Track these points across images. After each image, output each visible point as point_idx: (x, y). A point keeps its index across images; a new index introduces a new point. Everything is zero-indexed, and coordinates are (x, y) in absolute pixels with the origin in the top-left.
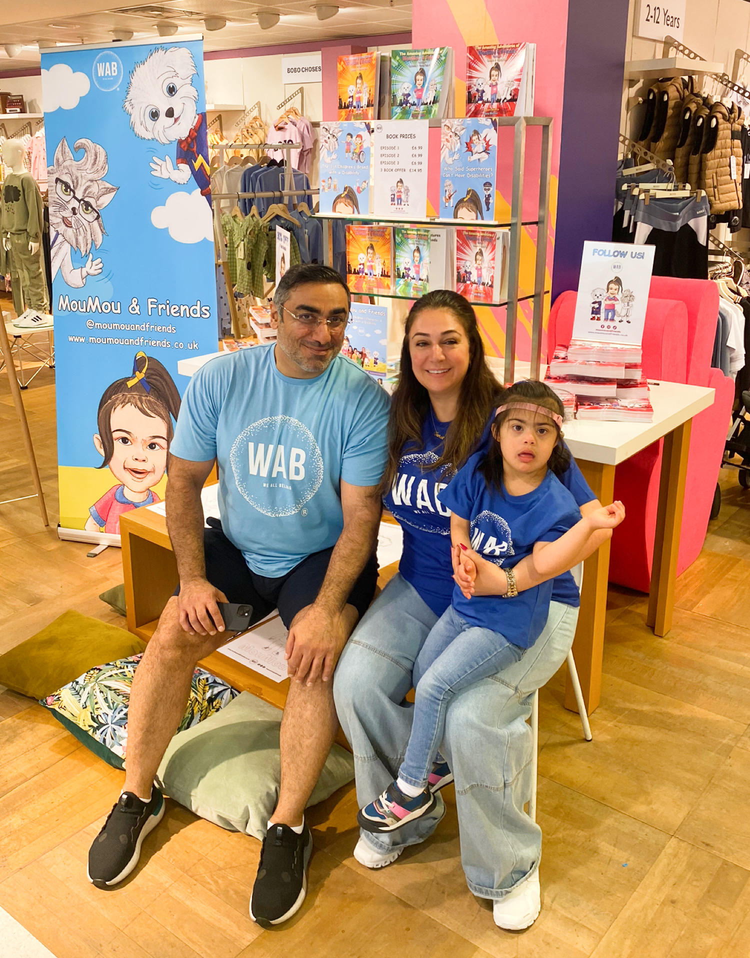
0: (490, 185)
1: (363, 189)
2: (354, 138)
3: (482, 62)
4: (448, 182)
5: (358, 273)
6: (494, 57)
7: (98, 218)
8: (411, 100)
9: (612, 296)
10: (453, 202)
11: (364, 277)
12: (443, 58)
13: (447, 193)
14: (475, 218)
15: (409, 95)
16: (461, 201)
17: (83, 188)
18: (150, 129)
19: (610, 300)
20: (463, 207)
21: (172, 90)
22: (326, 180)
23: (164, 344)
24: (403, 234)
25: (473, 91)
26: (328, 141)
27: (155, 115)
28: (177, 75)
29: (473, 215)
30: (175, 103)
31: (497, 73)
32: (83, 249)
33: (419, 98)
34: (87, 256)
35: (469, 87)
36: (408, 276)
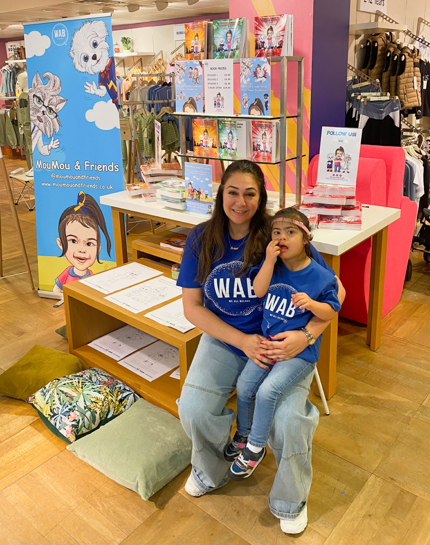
0: (267, 95)
1: (199, 99)
2: (193, 70)
3: (263, 26)
4: (245, 94)
5: (200, 146)
6: (270, 23)
7: (56, 117)
8: (225, 48)
9: (338, 158)
10: (247, 106)
11: (203, 148)
12: (241, 24)
13: (245, 100)
14: (260, 114)
15: (223, 45)
16: (252, 105)
17: (48, 100)
18: (84, 66)
19: (338, 160)
20: (253, 108)
21: (95, 45)
22: (179, 94)
23: (94, 186)
24: (222, 124)
25: (259, 42)
26: (179, 71)
27: (86, 59)
28: (97, 36)
29: (259, 112)
30: (97, 51)
31: (271, 32)
32: (49, 134)
33: (229, 47)
34: (51, 138)
35: (256, 40)
36: (226, 147)
